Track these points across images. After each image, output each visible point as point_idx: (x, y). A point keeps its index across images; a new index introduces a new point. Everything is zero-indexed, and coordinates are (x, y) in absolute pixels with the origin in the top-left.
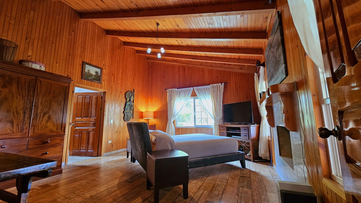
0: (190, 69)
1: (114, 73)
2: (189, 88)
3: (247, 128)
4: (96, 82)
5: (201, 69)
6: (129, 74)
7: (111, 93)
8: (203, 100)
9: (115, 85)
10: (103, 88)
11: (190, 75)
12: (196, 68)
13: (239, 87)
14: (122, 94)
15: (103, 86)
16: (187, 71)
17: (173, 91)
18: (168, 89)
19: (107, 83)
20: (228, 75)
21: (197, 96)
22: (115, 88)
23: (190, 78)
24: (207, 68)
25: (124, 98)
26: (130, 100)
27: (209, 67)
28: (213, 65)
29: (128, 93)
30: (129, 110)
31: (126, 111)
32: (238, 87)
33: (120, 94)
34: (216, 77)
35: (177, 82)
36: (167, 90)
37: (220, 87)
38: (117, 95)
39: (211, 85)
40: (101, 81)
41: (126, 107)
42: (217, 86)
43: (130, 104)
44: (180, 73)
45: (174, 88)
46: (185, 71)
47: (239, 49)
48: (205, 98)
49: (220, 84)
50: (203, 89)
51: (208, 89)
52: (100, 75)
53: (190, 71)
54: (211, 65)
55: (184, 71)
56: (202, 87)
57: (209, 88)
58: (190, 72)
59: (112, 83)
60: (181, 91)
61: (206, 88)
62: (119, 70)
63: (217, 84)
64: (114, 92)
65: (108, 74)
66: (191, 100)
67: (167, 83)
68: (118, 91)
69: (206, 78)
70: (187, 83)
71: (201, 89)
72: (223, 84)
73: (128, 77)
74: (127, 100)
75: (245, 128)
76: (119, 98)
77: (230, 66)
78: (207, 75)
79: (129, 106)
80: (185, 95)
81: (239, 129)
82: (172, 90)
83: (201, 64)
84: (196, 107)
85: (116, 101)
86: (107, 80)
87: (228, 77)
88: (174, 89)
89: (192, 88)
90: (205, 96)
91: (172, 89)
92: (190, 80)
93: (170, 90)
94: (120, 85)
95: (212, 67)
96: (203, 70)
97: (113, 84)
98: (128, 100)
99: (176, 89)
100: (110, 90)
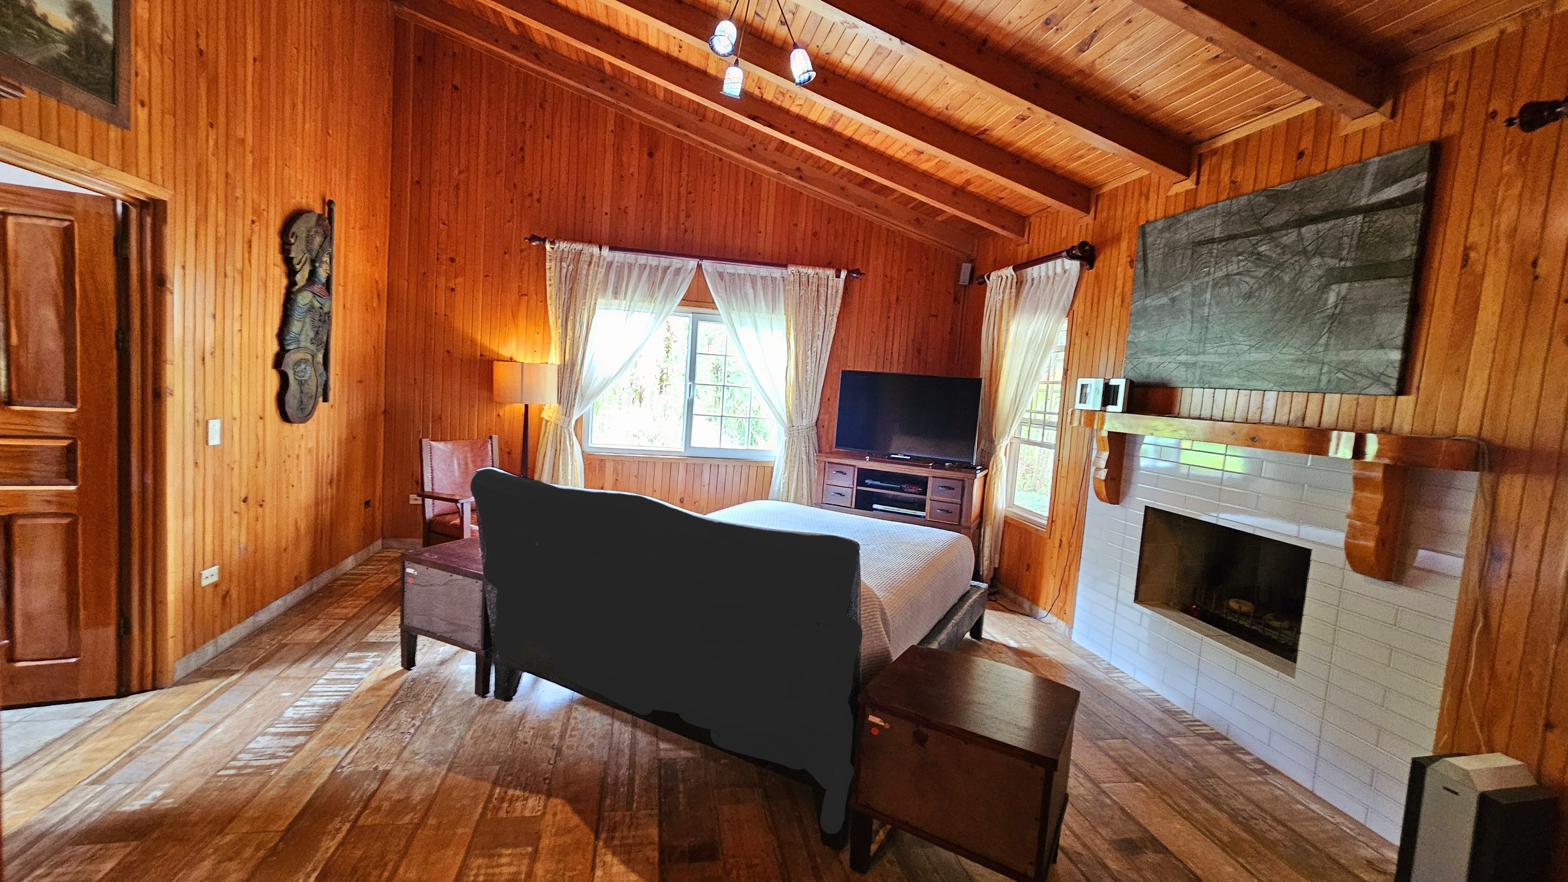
0: (686, 153)
1: (211, 47)
2: (676, 262)
3: (961, 483)
4: (83, 107)
5: (742, 172)
6: (300, 80)
7: (202, 219)
8: (745, 330)
9: (222, 153)
10: (144, 170)
11: (683, 190)
12: (717, 162)
13: (898, 299)
14: (263, 232)
15: (143, 154)
16: (668, 159)
17: (585, 258)
18: (553, 243)
19: (169, 131)
20: (861, 238)
21: (711, 304)
22: (222, 178)
23: (683, 206)
24: (774, 176)
25: (279, 258)
26: (313, 273)
27: (790, 178)
28: (807, 169)
29: (300, 228)
30: (309, 345)
31: (291, 359)
32: (893, 298)
33: (256, 227)
34: (809, 233)
35: (606, 208)
36: (548, 246)
37: (830, 284)
38: (239, 237)
39: (792, 269)
40: (122, 100)
41: (295, 327)
42: (815, 280)
43: (317, 305)
44: (624, 159)
45: (590, 242)
46: (658, 156)
47: (1018, 162)
48: (756, 327)
49: (831, 273)
50: (748, 278)
51: (769, 282)
52: (109, 38)
53: (685, 166)
54: (798, 169)
55: (651, 155)
56: (742, 269)
57: (774, 279)
58: (684, 174)
59: (202, 134)
60: (631, 267)
61: (762, 277)
62: (240, 33)
63: (818, 270)
64: (216, 212)
65: (168, 44)
66: (681, 323)
67: (536, 196)
68: (240, 202)
69: (762, 227)
70: (664, 231)
71: (739, 275)
72: (843, 274)
73: (294, 106)
74: (298, 278)
75: (948, 483)
76: (246, 255)
77: (880, 200)
78: (771, 218)
79: (308, 320)
80: (651, 294)
81: (921, 483)
82: (581, 252)
83: (750, 145)
84: (699, 358)
85: (229, 281)
86: (168, 103)
87: (860, 244)
88: (595, 250)
89: (693, 263)
90: (756, 314)
91: (578, 246)
92: (683, 215)
93: (563, 245)
94: (250, 159)
95: (800, 178)
96: (754, 180)
97: (211, 142)
98: (301, 278)
99: (606, 251)
100: (192, 187)
